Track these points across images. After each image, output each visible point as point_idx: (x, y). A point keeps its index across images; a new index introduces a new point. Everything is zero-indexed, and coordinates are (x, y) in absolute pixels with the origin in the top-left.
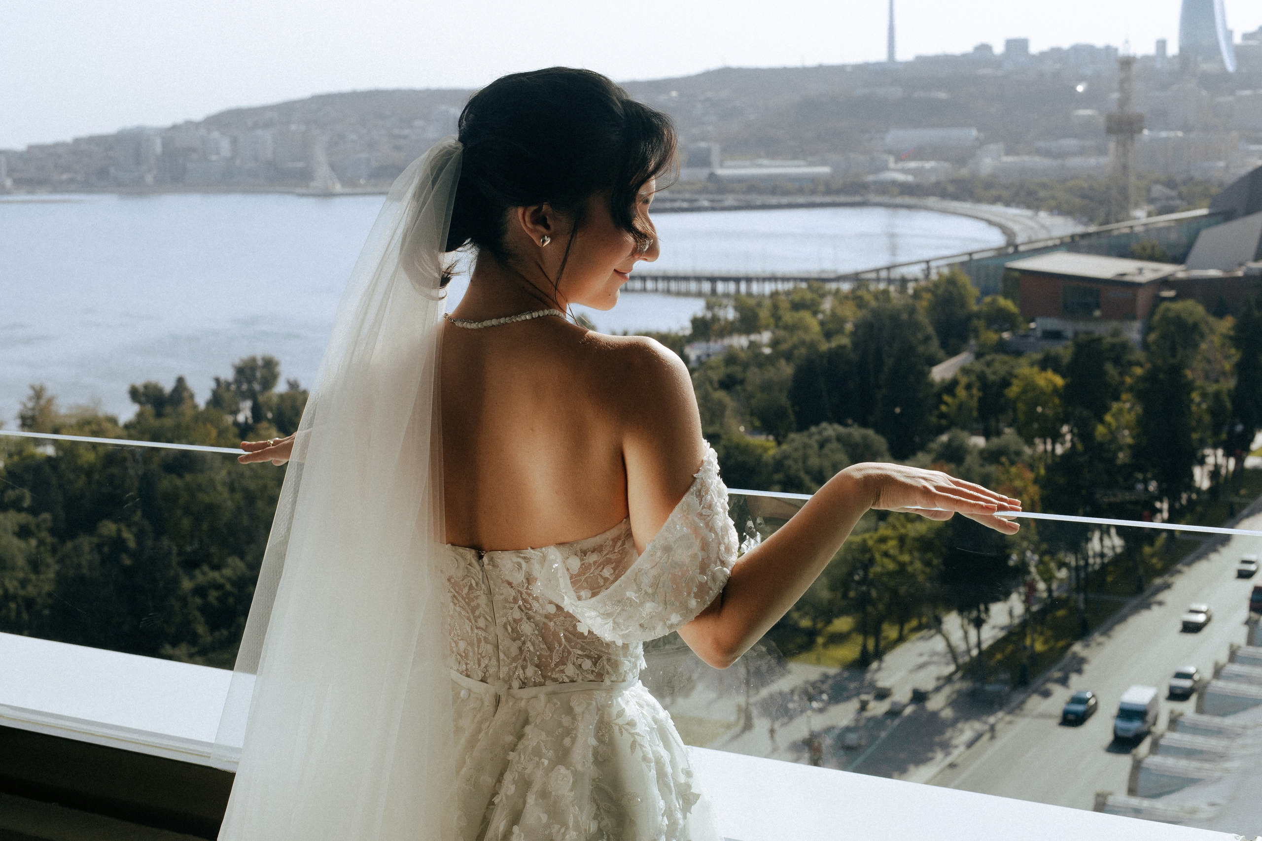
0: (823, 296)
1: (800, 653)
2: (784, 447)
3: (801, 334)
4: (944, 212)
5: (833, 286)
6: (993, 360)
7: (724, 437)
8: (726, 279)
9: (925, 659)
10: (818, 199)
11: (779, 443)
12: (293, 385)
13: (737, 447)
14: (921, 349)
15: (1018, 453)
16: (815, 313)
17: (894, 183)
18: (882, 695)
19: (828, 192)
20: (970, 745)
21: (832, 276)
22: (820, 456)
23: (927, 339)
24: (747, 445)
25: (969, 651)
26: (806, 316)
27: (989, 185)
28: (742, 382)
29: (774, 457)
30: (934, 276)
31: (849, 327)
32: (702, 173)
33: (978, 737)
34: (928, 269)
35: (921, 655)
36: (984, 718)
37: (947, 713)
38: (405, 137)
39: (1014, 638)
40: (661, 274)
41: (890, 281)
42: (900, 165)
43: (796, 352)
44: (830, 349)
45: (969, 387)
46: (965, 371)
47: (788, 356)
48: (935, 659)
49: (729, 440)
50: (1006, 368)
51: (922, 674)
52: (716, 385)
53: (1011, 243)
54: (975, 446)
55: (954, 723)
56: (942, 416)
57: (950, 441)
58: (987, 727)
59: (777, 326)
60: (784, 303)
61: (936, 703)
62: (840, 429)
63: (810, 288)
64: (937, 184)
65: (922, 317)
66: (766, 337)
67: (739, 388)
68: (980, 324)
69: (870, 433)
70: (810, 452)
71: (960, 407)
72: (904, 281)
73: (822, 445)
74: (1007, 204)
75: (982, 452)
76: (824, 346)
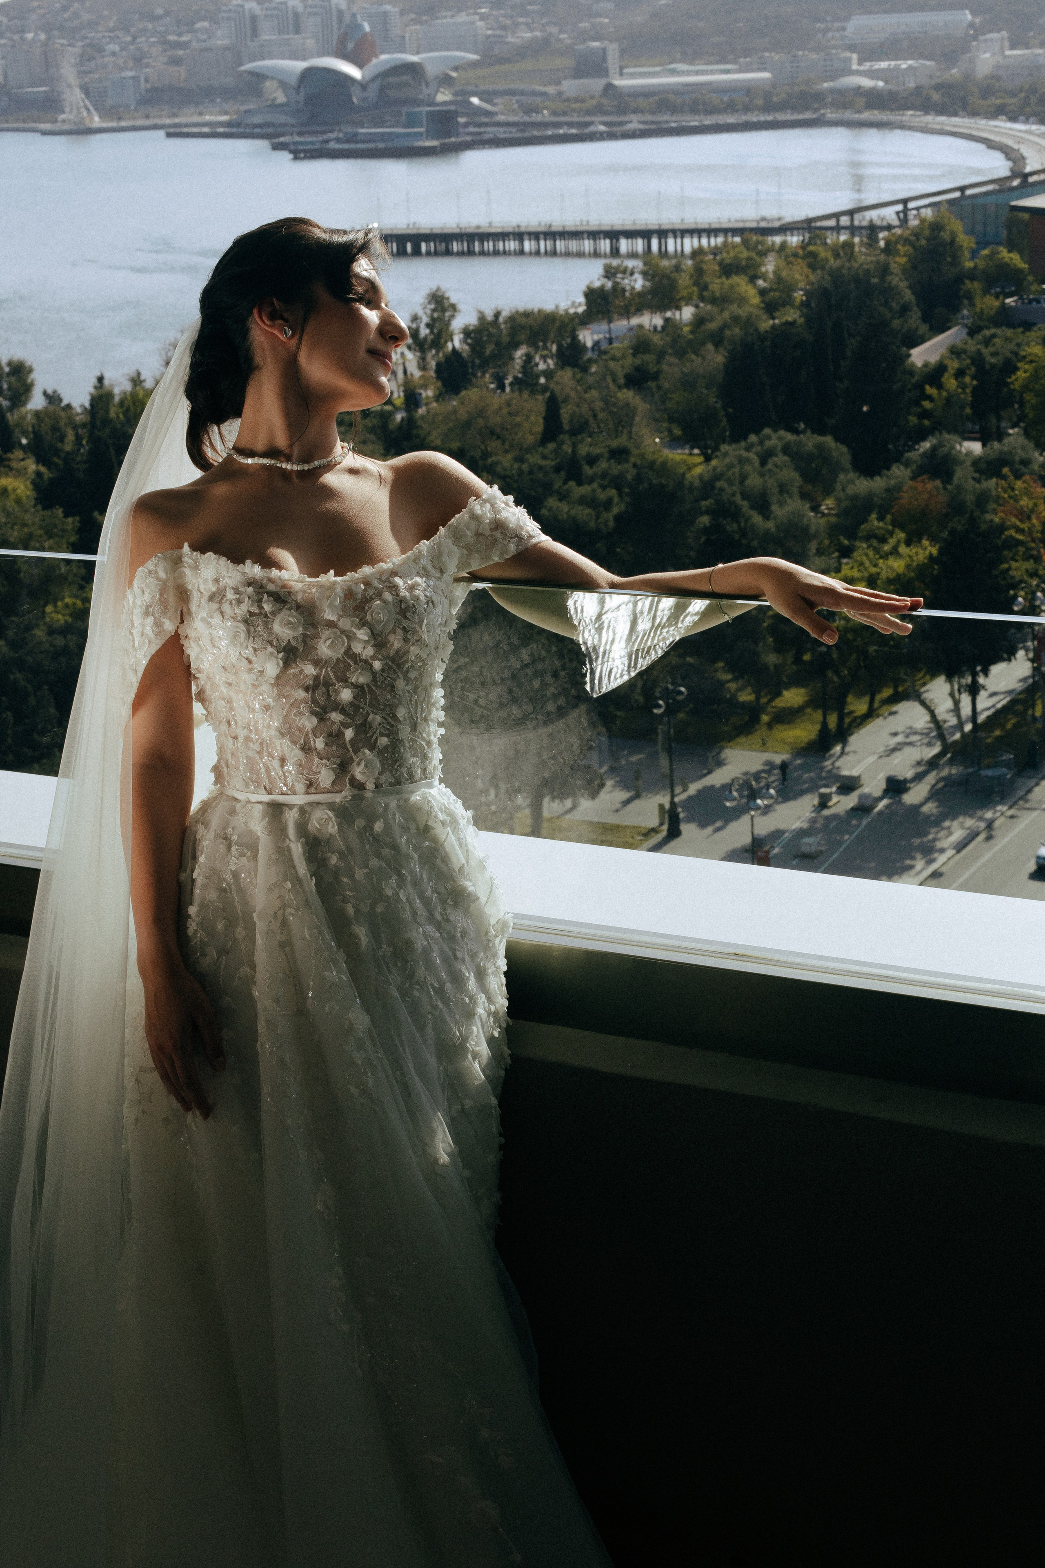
0: (763, 254)
1: (738, 735)
2: (714, 462)
3: (734, 308)
4: (926, 130)
5: (778, 239)
6: (994, 336)
7: (635, 452)
8: (630, 234)
9: (900, 738)
10: (754, 118)
11: (708, 459)
12: (52, 398)
13: (652, 465)
14: (896, 323)
15: (1026, 462)
16: (753, 279)
17: (858, 91)
18: (848, 786)
19: (767, 108)
20: (960, 847)
21: (776, 224)
22: (762, 475)
23: (905, 309)
24: (665, 463)
25: (960, 725)
26: (741, 283)
27: (987, 91)
28: (656, 376)
29: (701, 477)
30: (914, 223)
31: (799, 296)
32: (596, 85)
33: (972, 836)
34: (906, 210)
35: (895, 734)
36: (979, 813)
37: (930, 808)
38: (184, 46)
39: (1020, 708)
40: (542, 229)
41: (853, 229)
42: (866, 66)
43: (728, 333)
44: (774, 327)
45: (960, 374)
46: (955, 351)
47: (717, 339)
48: (913, 738)
49: (642, 456)
50: (1012, 346)
51: (897, 758)
52: (622, 381)
53: (1019, 173)
54: (969, 453)
55: (937, 821)
56: (925, 414)
57: (934, 448)
58: (982, 825)
59: (702, 299)
60: (711, 266)
61: (914, 796)
62: (789, 437)
63: (745, 242)
64: (918, 90)
65: (899, 282)
66: (687, 313)
67: (652, 384)
68: (974, 286)
69: (828, 440)
70: (748, 468)
71: (949, 401)
72: (873, 229)
73: (764, 458)
74: (1013, 119)
75: (977, 462)
76: (766, 324)
